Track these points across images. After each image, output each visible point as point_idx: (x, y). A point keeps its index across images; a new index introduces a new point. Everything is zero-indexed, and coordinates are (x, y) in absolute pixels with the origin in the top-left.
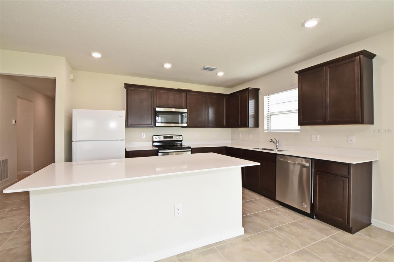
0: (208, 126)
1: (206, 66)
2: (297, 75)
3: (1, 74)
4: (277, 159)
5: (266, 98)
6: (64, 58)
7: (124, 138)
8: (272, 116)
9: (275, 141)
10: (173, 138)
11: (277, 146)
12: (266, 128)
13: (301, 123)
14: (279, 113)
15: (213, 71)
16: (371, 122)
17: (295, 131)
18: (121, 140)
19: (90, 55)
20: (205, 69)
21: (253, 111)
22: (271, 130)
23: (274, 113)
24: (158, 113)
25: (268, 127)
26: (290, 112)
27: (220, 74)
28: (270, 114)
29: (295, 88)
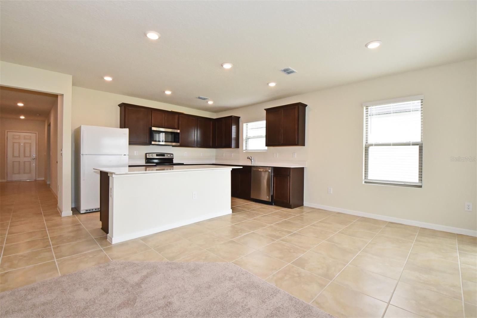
0: (197, 146)
1: (200, 96)
2: (265, 111)
3: (1, 86)
4: (252, 169)
5: (245, 125)
6: (71, 76)
7: (127, 153)
8: (249, 140)
9: (251, 158)
10: (164, 156)
11: (252, 162)
12: (244, 148)
13: (267, 145)
14: (254, 137)
15: (205, 100)
16: (303, 144)
17: (264, 151)
18: (125, 155)
19: (102, 78)
20: (199, 98)
21: (235, 135)
22: (248, 150)
23: (250, 137)
24: (154, 132)
25: (246, 148)
26: (261, 137)
27: (210, 103)
28: (247, 138)
29: (264, 120)
